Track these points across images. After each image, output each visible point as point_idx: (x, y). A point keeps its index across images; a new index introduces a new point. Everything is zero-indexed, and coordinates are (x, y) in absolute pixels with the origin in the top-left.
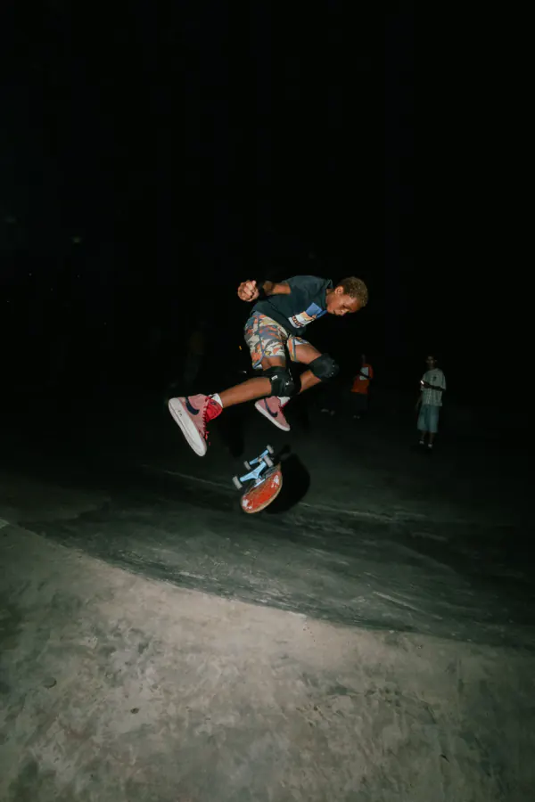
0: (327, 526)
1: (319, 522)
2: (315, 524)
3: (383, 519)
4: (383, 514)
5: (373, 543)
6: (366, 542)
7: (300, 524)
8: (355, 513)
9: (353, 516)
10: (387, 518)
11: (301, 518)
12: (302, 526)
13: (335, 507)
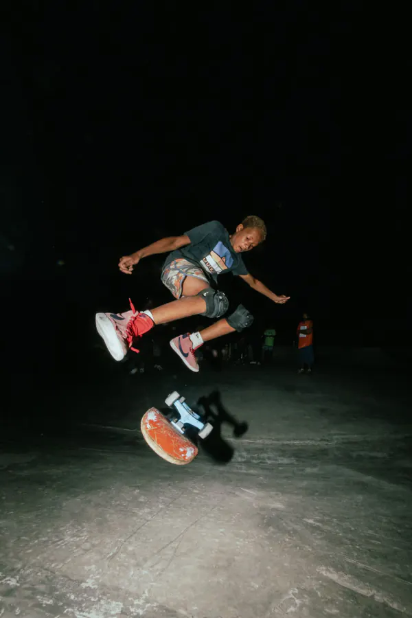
0: (269, 458)
1: (262, 456)
2: (259, 458)
3: (323, 444)
4: (322, 440)
5: (315, 470)
6: (309, 470)
7: (243, 460)
8: (296, 442)
9: (294, 445)
10: (326, 443)
11: (244, 454)
12: (245, 462)
13: (278, 440)
